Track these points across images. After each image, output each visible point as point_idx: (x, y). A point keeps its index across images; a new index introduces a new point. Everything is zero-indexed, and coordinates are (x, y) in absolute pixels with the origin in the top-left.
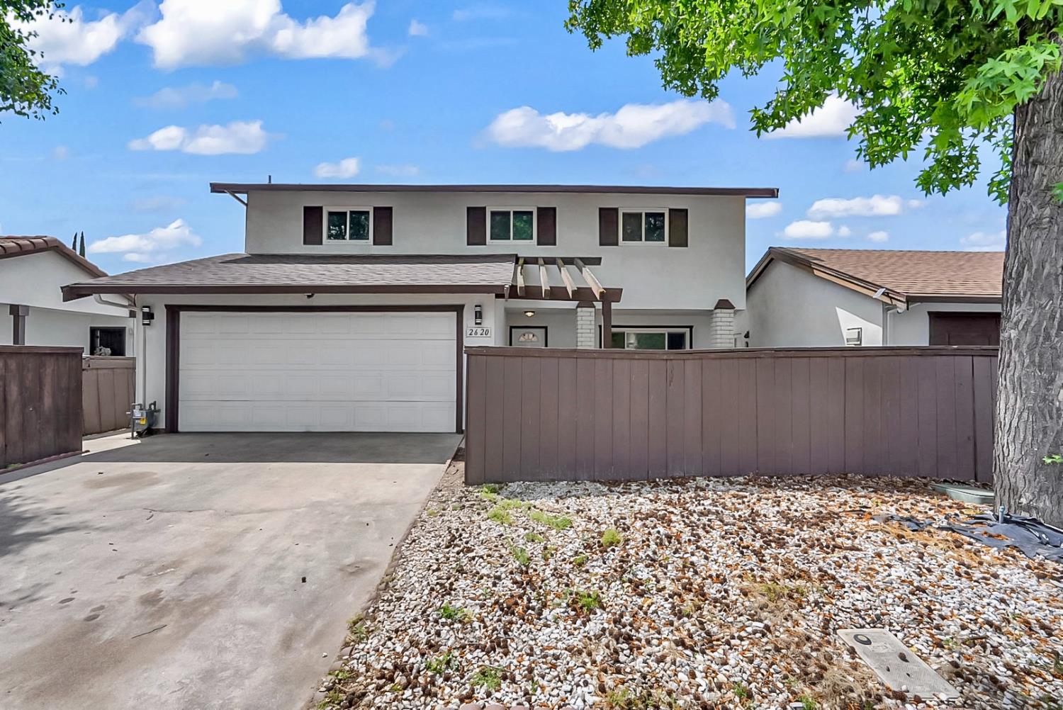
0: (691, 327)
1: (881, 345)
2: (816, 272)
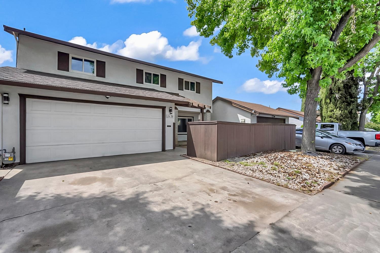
0: (193, 117)
1: (250, 123)
2: (233, 104)
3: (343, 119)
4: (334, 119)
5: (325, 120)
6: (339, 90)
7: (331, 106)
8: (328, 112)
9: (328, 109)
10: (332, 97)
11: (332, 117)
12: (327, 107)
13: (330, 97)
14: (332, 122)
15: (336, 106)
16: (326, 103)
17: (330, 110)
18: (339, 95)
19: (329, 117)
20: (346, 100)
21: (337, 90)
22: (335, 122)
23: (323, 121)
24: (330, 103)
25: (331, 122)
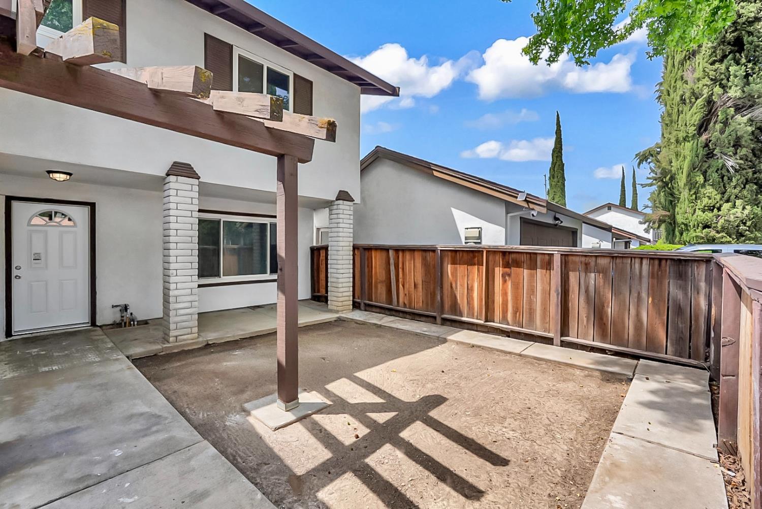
3: (747, 232)
4: (718, 232)
5: (681, 234)
6: (737, 145)
7: (708, 194)
8: (699, 212)
9: (699, 204)
10: (709, 167)
11: (713, 225)
12: (694, 196)
13: (704, 169)
14: (712, 241)
15: (723, 193)
16: (691, 184)
17: (705, 206)
18: (736, 159)
19: (700, 225)
20: (755, 176)
21: (729, 144)
22: (724, 240)
23: (677, 239)
24: (703, 186)
25: (708, 240)
